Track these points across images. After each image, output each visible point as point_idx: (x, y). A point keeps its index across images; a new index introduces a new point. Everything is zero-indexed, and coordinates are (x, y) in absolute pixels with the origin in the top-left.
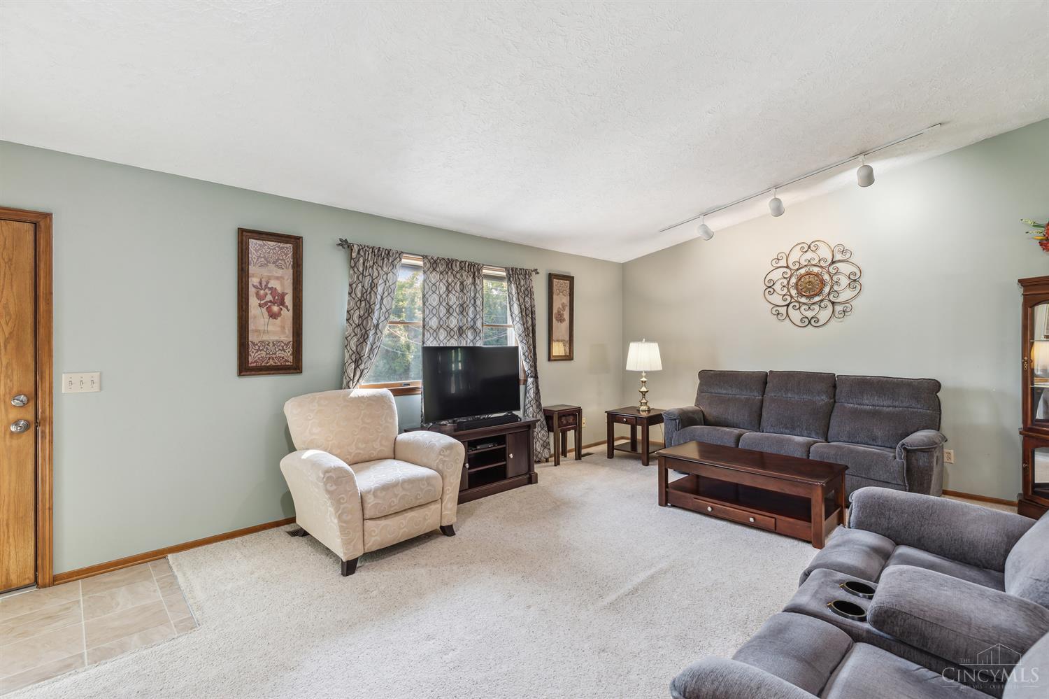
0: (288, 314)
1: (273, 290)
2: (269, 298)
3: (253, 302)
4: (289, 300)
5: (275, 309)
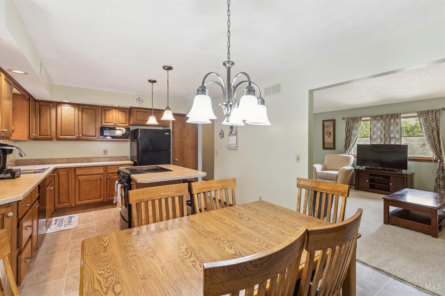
0: (332, 137)
1: (329, 132)
2: (328, 133)
3: (325, 134)
4: (332, 134)
5: (330, 136)
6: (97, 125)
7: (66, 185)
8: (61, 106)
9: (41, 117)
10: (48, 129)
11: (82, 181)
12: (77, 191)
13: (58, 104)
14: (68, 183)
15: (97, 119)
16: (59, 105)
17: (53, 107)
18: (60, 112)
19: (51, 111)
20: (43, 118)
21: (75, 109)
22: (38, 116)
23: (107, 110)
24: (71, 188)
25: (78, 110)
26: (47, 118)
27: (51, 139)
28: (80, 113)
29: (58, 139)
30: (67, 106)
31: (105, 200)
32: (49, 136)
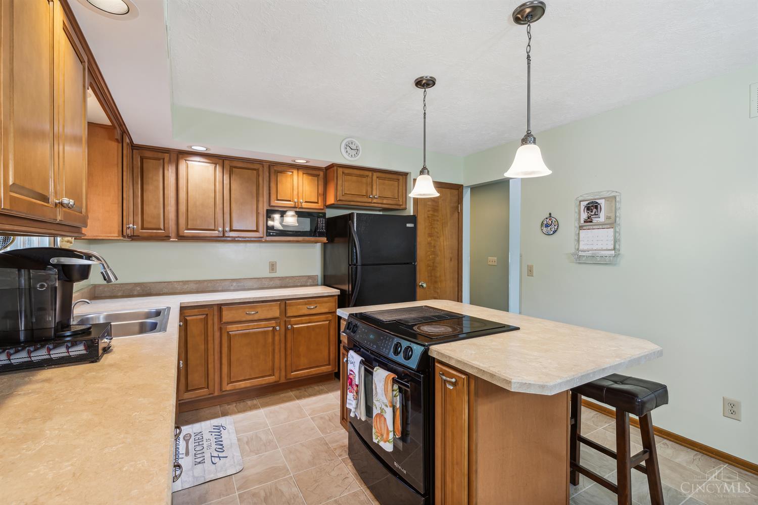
6: (260, 205)
7: (202, 347)
8: (186, 160)
9: (145, 186)
10: (159, 215)
11: (236, 335)
12: (225, 361)
13: (180, 156)
14: (206, 342)
15: (261, 191)
16: (182, 158)
17: (170, 162)
18: (185, 174)
19: (166, 172)
20: (149, 187)
21: (215, 167)
22: (138, 184)
23: (281, 172)
24: (212, 353)
25: (221, 171)
26: (157, 187)
27: (166, 238)
28: (226, 177)
29: (181, 238)
30: (199, 161)
31: (283, 380)
32: (161, 229)
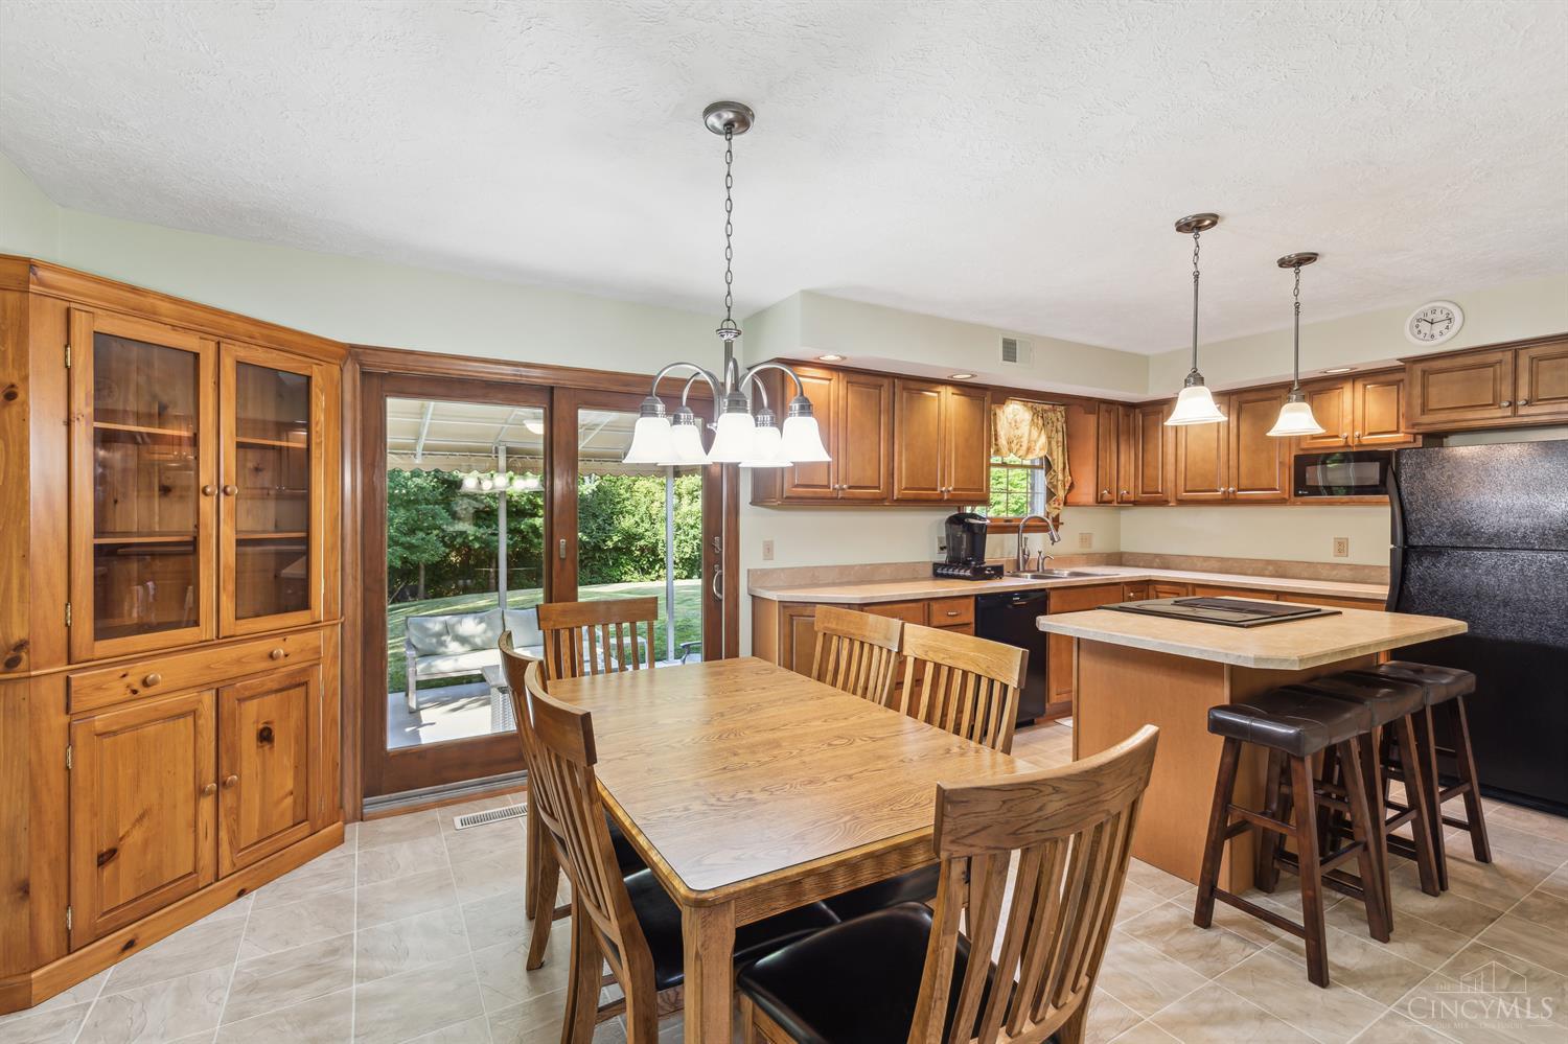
10: (1157, 476)
17: (1169, 413)
22: (1139, 444)
23: (1319, 392)
25: (1227, 411)
27: (1164, 503)
28: (1233, 418)
32: (1159, 493)
